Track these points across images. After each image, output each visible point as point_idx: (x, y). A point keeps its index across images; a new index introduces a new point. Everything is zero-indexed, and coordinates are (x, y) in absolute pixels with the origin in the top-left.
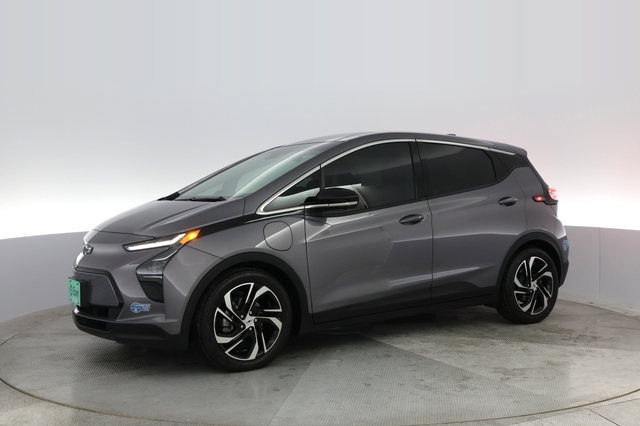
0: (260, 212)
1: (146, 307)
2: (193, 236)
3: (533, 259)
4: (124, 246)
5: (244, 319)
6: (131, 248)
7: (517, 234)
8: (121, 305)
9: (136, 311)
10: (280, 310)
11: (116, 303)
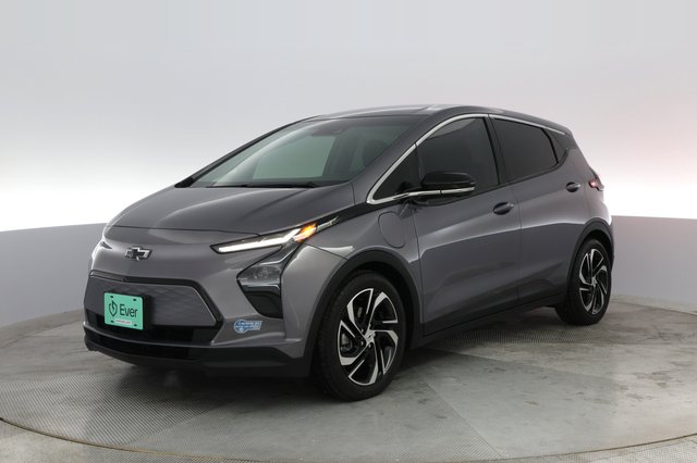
0: (370, 201)
1: (256, 325)
2: (309, 231)
3: (593, 251)
4: (214, 247)
5: (364, 333)
6: (222, 249)
7: (584, 223)
8: (220, 322)
9: (241, 330)
10: (396, 321)
11: (212, 321)
